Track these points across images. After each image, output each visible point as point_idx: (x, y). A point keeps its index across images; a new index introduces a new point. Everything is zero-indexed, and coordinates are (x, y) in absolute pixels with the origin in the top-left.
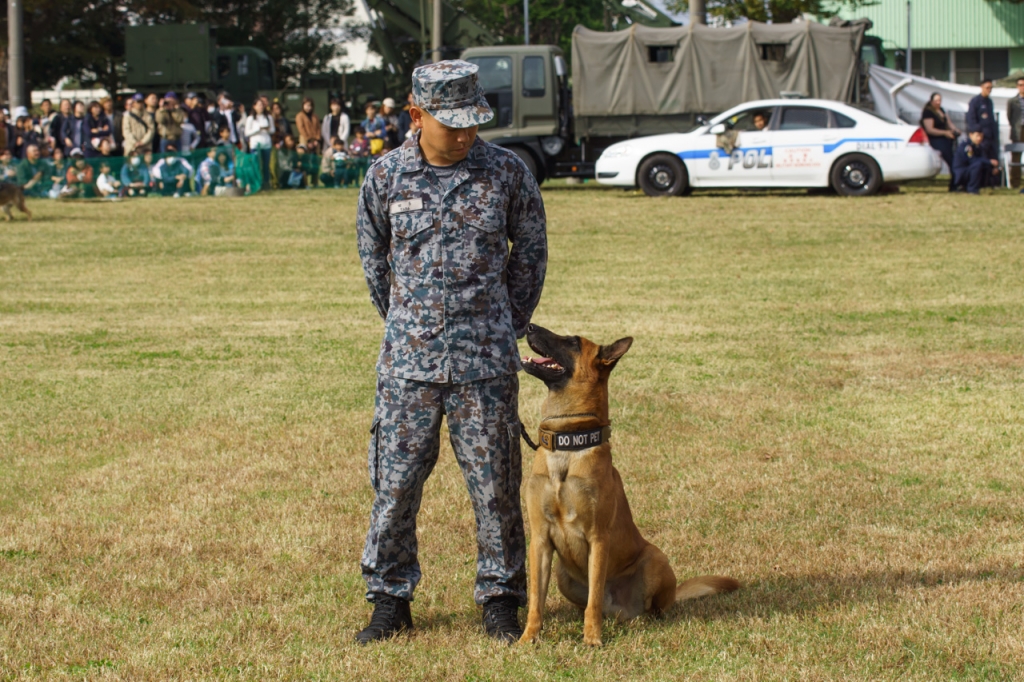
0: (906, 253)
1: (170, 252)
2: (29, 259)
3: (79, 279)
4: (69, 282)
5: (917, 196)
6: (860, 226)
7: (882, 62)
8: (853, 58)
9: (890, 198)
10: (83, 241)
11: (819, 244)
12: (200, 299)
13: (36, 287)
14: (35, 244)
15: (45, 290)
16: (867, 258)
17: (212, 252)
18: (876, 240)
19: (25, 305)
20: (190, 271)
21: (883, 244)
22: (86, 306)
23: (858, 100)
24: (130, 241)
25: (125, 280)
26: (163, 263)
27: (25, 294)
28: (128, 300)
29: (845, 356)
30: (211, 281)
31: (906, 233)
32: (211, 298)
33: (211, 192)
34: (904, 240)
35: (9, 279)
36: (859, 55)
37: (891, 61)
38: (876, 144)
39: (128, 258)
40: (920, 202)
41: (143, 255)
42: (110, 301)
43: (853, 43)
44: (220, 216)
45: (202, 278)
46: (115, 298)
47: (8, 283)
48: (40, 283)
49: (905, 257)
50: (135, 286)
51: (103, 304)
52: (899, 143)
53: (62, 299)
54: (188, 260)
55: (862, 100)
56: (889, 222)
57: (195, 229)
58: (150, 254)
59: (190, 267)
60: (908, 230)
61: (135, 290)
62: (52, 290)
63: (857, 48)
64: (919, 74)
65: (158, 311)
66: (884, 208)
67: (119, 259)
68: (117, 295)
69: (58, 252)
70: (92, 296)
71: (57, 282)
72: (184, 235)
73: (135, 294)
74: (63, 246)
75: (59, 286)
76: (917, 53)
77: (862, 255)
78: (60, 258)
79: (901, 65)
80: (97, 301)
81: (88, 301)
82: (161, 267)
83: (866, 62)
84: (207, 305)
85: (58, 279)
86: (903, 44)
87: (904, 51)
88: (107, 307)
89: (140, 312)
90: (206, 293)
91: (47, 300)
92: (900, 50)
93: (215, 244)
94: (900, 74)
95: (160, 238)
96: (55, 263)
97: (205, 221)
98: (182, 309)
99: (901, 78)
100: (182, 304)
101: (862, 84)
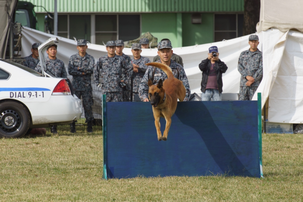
0: (49, 186)
5: (60, 138)
6: (11, 164)
7: (33, 25)
8: (8, 20)
9: (37, 139)
16: (15, 191)
18: (24, 175)
21: (30, 179)
23: (11, 57)
31: (49, 169)
34: (48, 176)
36: (13, 17)
37: (41, 24)
38: (26, 93)
40: (63, 143)
43: (8, 8)
49: (49, 190)
52: (45, 92)
55: (15, 56)
56: (35, 160)
60: (52, 166)
63: (10, 13)
64: (65, 36)
66: (33, 148)
76: (63, 17)
77: (12, 188)
79: (50, 29)
83: (18, 24)
86: (51, 11)
87: (52, 15)
92: (49, 13)
94: (49, 35)
99: (49, 38)
101: (15, 43)
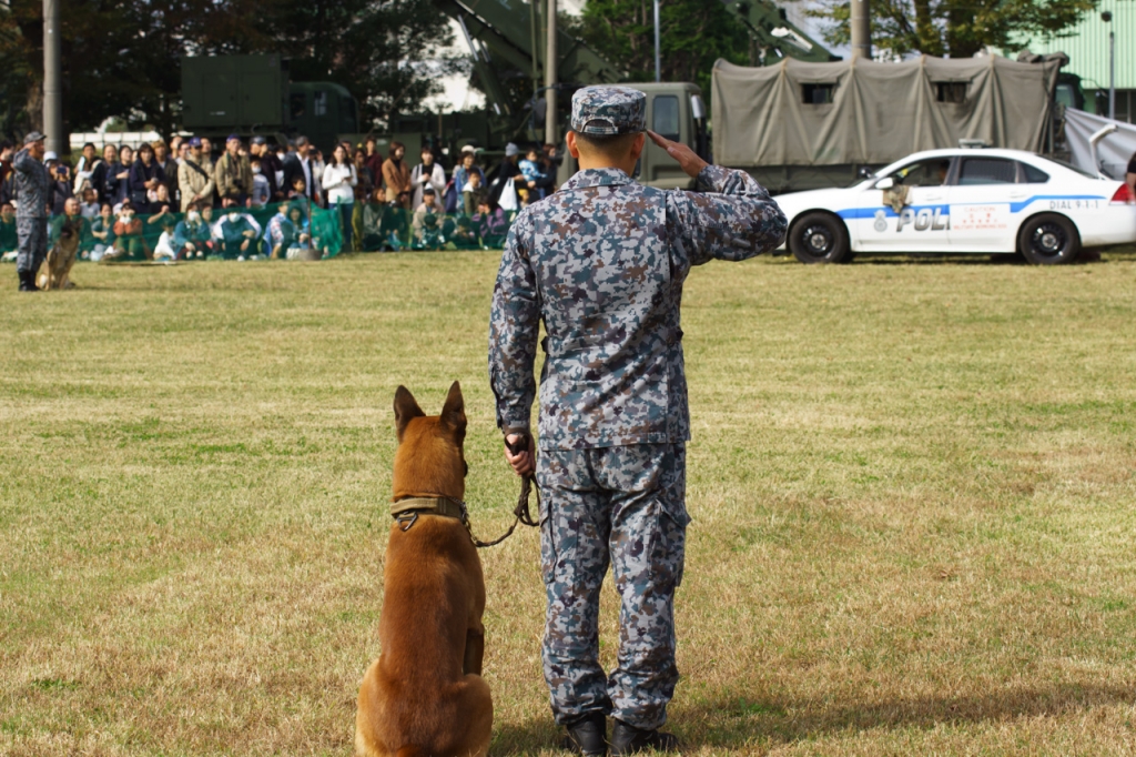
0: (1109, 332)
1: (233, 326)
2: (67, 333)
3: (126, 357)
4: (114, 361)
5: (1121, 265)
6: (1053, 300)
7: (1080, 105)
8: (1046, 99)
9: (1089, 267)
10: (130, 312)
11: (1005, 321)
12: (269, 383)
13: (75, 366)
14: (74, 315)
15: (86, 370)
16: (1062, 339)
17: (283, 326)
18: (1072, 317)
19: (63, 388)
20: (257, 349)
21: (1081, 321)
22: (134, 389)
23: (1051, 150)
24: (186, 312)
25: (180, 360)
26: (225, 339)
27: (62, 375)
28: (183, 383)
29: (1035, 455)
30: (282, 361)
31: (1108, 308)
32: (282, 382)
33: (282, 254)
34: (1106, 317)
35: (44, 357)
36: (1053, 96)
37: (1090, 103)
38: (1073, 202)
39: (183, 333)
40: (1125, 271)
41: (202, 329)
42: (163, 384)
43: (1045, 81)
44: (293, 283)
45: (272, 357)
46: (168, 380)
47: (43, 362)
48: (80, 362)
49: (1107, 337)
50: (191, 367)
51: (154, 388)
52: (1099, 201)
53: (105, 381)
54: (255, 336)
55: (1057, 150)
56: (1088, 295)
57: (263, 299)
58: (210, 328)
59: (257, 344)
60: (1111, 304)
61: (192, 371)
62: (94, 370)
63: (1050, 88)
64: (1124, 119)
65: (219, 397)
66: (1083, 279)
67: (173, 334)
68: (171, 376)
69: (101, 325)
70: (141, 378)
71: (100, 361)
72: (250, 306)
73: (192, 376)
74: (107, 318)
75: (103, 365)
76: (1122, 94)
77: (1056, 334)
78: (104, 333)
79: (1103, 109)
80: (147, 383)
81: (137, 384)
82: (223, 344)
83: (1061, 104)
84: (277, 389)
85: (101, 357)
86: (1105, 84)
87: (1107, 91)
88: (159, 391)
89: (198, 397)
90: (276, 376)
91: (88, 382)
92: (1101, 90)
93: (287, 317)
94: (1102, 118)
95: (222, 309)
96: (98, 338)
97: (274, 289)
98: (247, 394)
99: (1104, 124)
100: (247, 388)
101: (1056, 131)
